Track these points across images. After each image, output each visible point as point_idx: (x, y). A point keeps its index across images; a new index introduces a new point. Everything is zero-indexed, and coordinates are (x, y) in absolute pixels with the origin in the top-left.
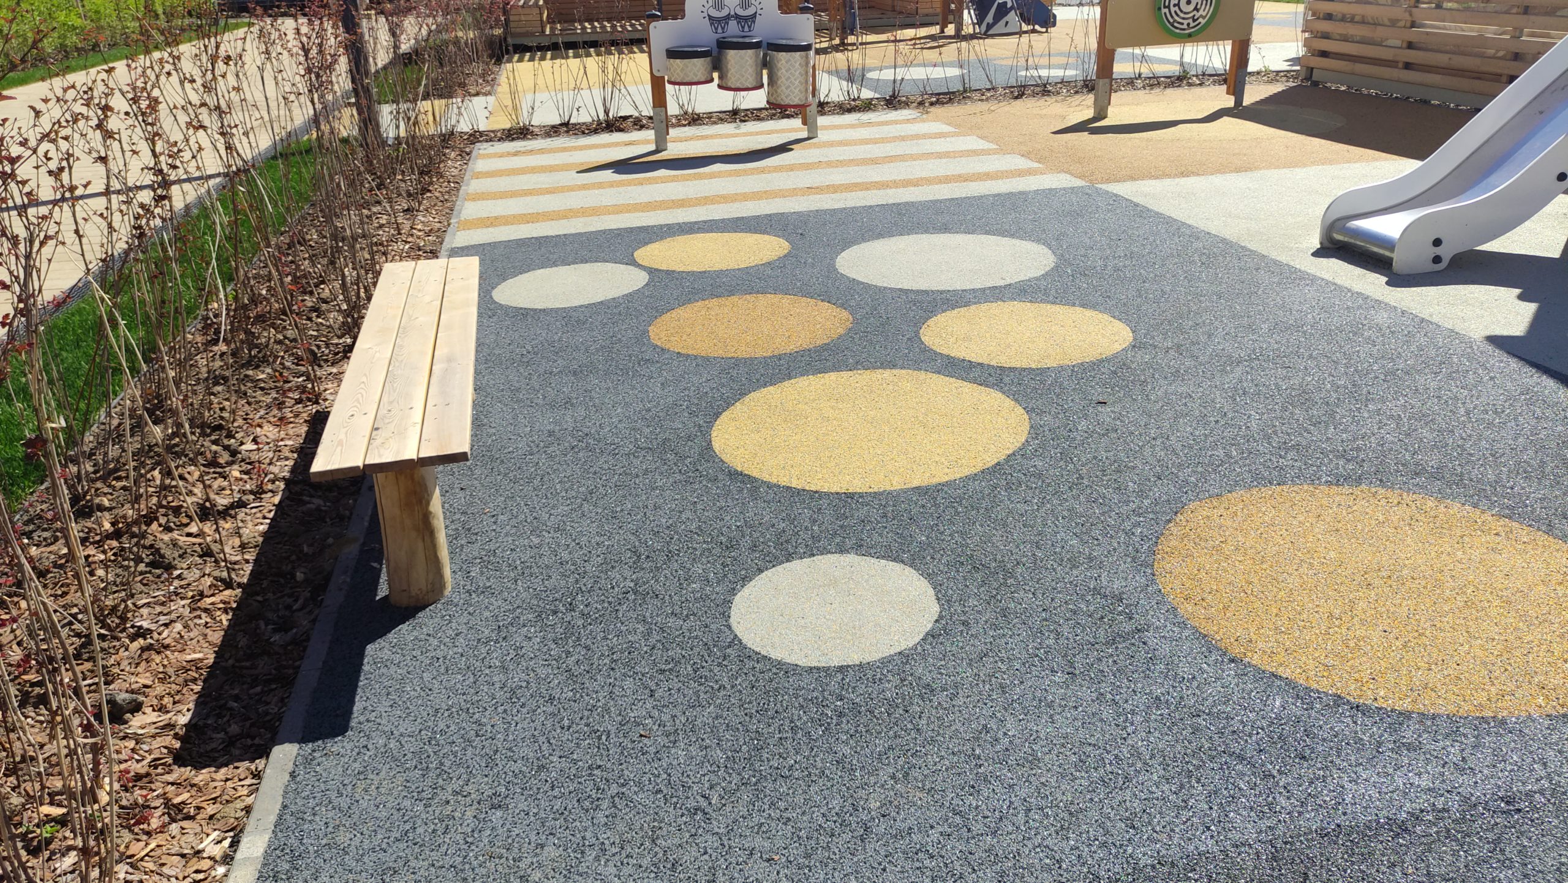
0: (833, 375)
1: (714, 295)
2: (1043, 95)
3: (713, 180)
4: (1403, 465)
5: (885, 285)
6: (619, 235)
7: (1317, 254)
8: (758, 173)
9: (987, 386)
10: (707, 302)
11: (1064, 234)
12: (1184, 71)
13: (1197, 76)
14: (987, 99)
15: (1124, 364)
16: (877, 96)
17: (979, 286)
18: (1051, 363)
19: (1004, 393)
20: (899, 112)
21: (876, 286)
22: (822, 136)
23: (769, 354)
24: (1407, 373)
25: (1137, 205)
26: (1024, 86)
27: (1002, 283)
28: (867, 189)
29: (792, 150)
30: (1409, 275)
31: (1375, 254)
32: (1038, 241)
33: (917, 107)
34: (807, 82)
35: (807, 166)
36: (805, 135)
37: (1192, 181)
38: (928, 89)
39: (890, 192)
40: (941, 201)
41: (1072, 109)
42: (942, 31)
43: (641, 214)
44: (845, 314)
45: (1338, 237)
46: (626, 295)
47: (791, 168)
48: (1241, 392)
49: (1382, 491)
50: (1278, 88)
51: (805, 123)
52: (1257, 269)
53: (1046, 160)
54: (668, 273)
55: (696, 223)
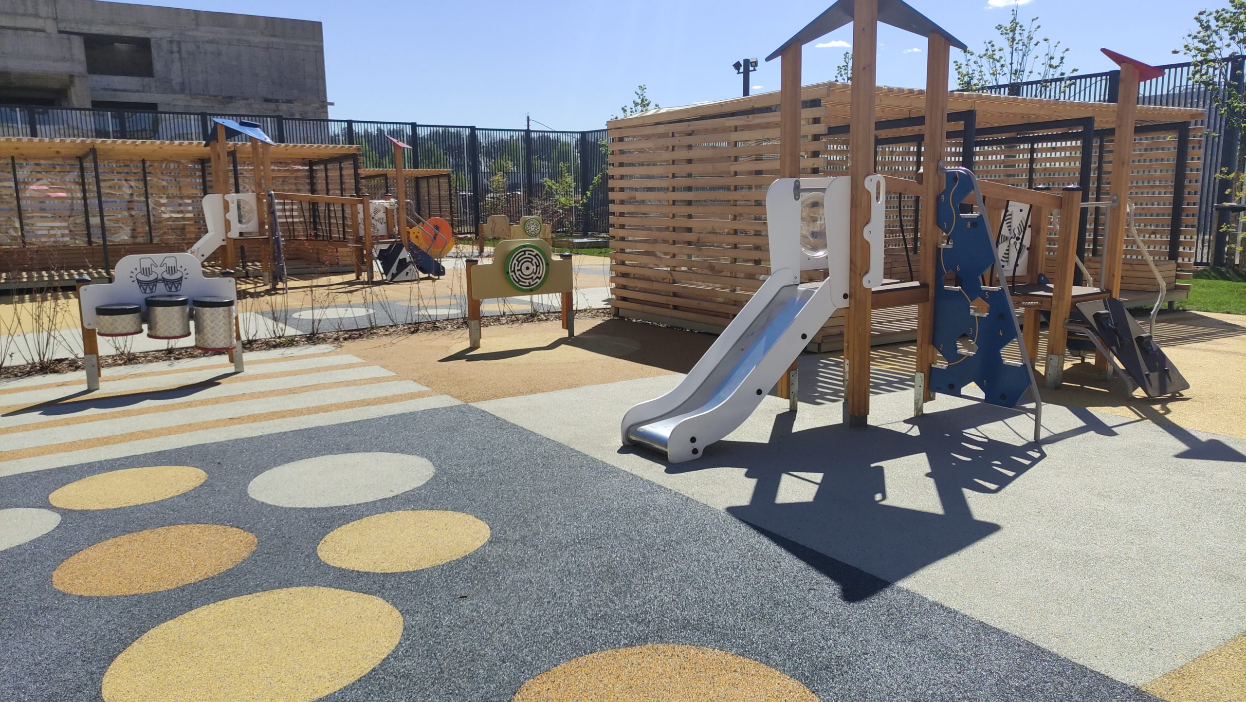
0: (233, 601)
1: (125, 532)
2: (433, 330)
3: (141, 416)
4: (675, 621)
5: (290, 506)
6: (36, 477)
7: (622, 451)
8: (186, 407)
9: (371, 594)
10: (118, 539)
11: (443, 447)
12: (535, 311)
13: (544, 313)
14: (390, 334)
15: (482, 559)
16: (299, 333)
17: (371, 499)
18: (425, 565)
19: (384, 598)
20: (318, 346)
21: (282, 508)
22: (248, 370)
23: (174, 586)
24: (678, 543)
25: (498, 419)
26: (418, 323)
27: (390, 495)
28: (284, 417)
29: (219, 384)
30: (679, 464)
31: (657, 449)
32: (422, 455)
33: (333, 342)
34: (230, 329)
35: (231, 399)
36: (232, 369)
37: (539, 396)
38: (341, 327)
39: (303, 418)
40: (346, 424)
41: (454, 341)
42: (358, 278)
43: (63, 454)
44: (251, 537)
45: (633, 438)
46: (34, 541)
47: (217, 401)
48: (567, 573)
49: (661, 646)
50: (598, 321)
51: (232, 360)
52: (581, 467)
53: (432, 384)
54: (83, 513)
55: (118, 459)
